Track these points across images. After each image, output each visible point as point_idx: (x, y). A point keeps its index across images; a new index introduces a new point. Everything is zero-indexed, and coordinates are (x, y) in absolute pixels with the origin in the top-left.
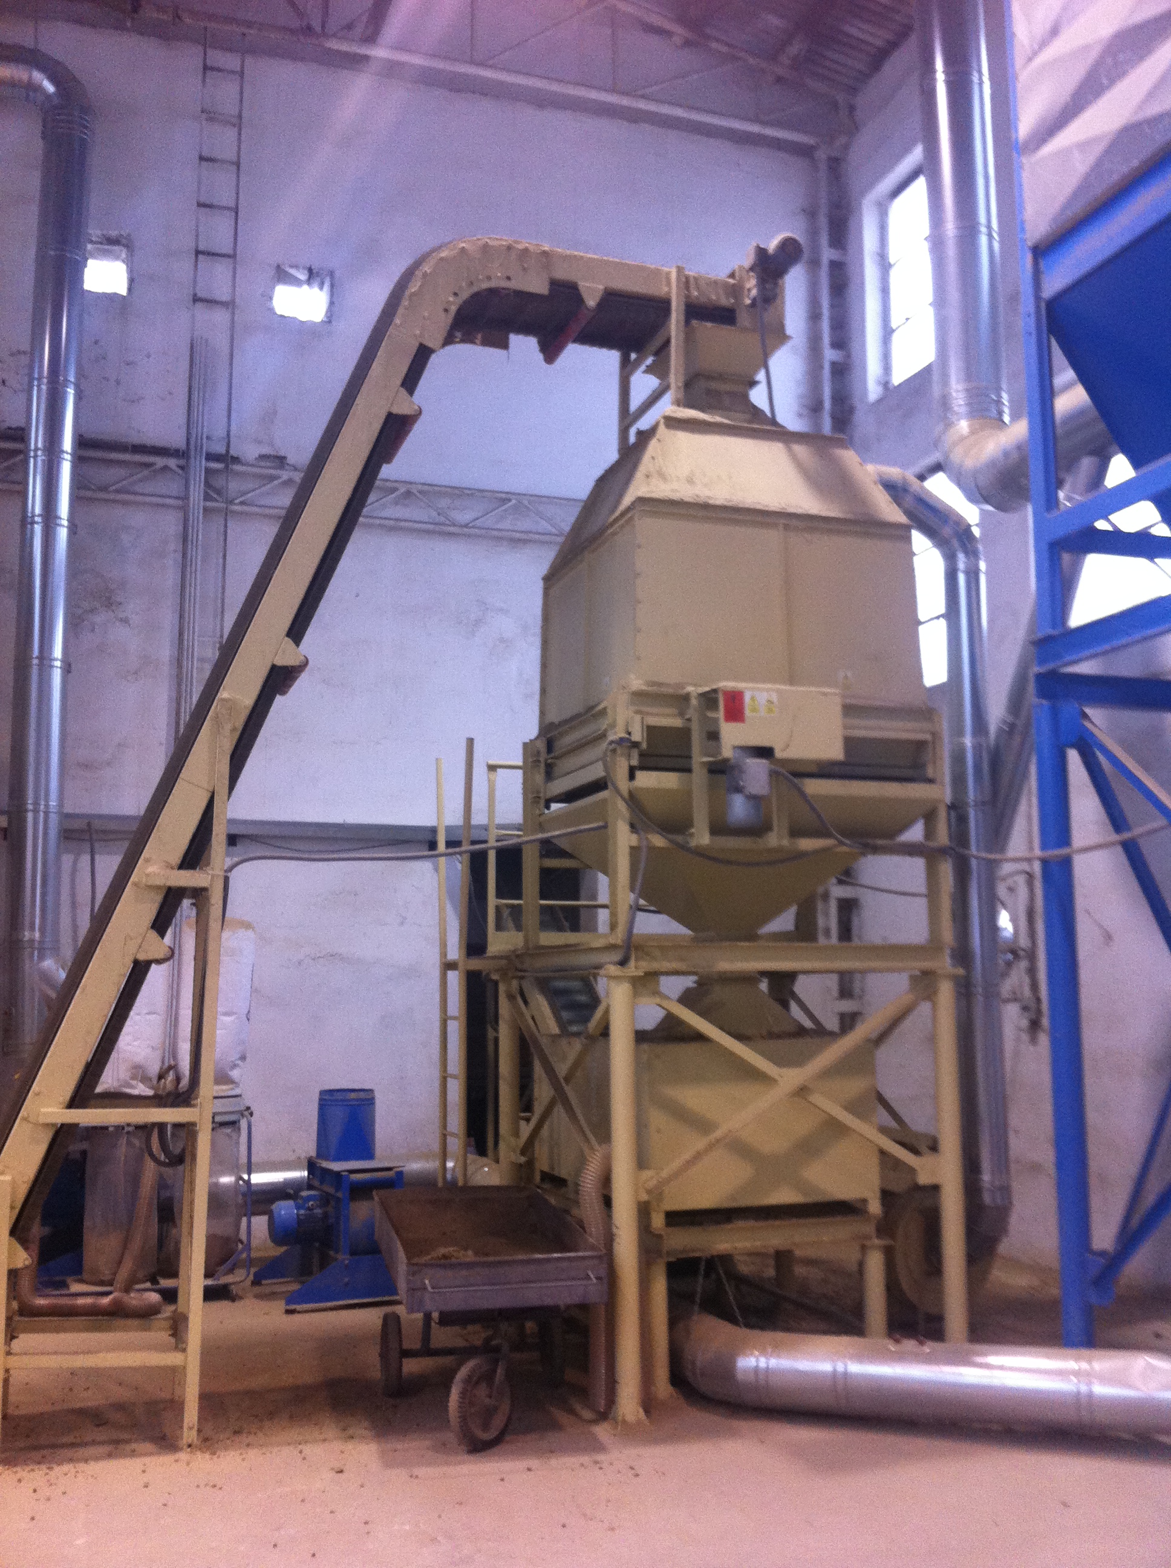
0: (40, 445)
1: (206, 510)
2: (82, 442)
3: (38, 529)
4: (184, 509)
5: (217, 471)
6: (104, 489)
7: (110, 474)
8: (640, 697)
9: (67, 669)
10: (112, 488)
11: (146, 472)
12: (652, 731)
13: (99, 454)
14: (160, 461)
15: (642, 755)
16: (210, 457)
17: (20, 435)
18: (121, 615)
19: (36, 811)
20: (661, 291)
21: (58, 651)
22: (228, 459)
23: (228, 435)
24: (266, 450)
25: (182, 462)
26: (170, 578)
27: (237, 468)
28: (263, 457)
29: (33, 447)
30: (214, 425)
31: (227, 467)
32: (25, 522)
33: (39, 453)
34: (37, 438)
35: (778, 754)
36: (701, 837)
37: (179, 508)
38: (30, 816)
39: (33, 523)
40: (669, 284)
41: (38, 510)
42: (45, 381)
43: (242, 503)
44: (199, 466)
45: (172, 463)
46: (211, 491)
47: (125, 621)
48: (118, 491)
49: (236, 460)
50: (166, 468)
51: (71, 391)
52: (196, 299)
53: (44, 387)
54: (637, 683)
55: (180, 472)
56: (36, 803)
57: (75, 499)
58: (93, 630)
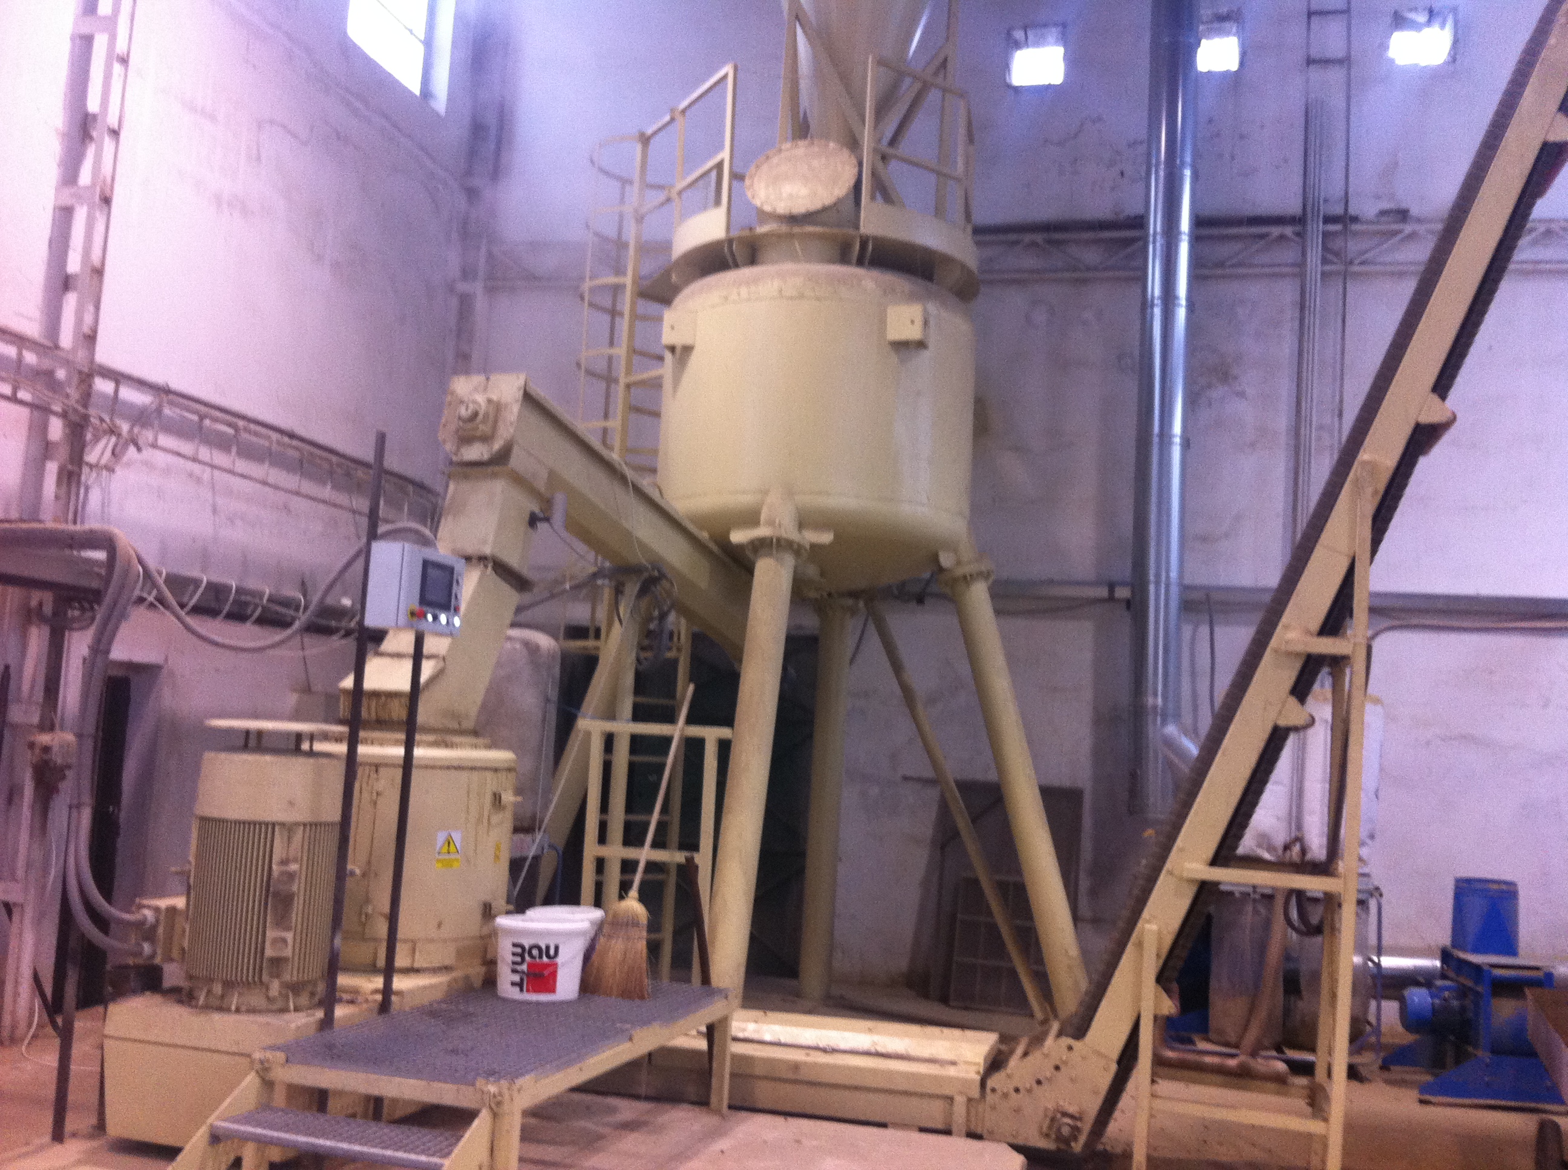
0: (1159, 229)
1: (1324, 274)
2: (1198, 222)
3: (1157, 311)
4: (1302, 276)
5: (1335, 234)
6: (1221, 264)
7: (1224, 250)
9: (1186, 444)
10: (1229, 263)
11: (1262, 242)
13: (1215, 231)
14: (1275, 231)
16: (1329, 220)
17: (1139, 222)
18: (1238, 388)
19: (1157, 583)
21: (1177, 428)
22: (1346, 219)
23: (1347, 193)
24: (1386, 205)
25: (1298, 228)
26: (1287, 348)
27: (1356, 227)
28: (1383, 213)
29: (1151, 231)
30: (1331, 186)
31: (1345, 227)
32: (1145, 306)
33: (1158, 238)
34: (1155, 223)
37: (1294, 275)
38: (1152, 588)
39: (1152, 306)
41: (1157, 292)
42: (1162, 166)
43: (1362, 263)
44: (1316, 229)
45: (1288, 231)
46: (1329, 254)
47: (1242, 395)
48: (1233, 266)
49: (1355, 219)
50: (1282, 237)
51: (1188, 173)
52: (1310, 61)
53: (1162, 173)
55: (1297, 239)
56: (1158, 575)
57: (1194, 278)
58: (1210, 404)
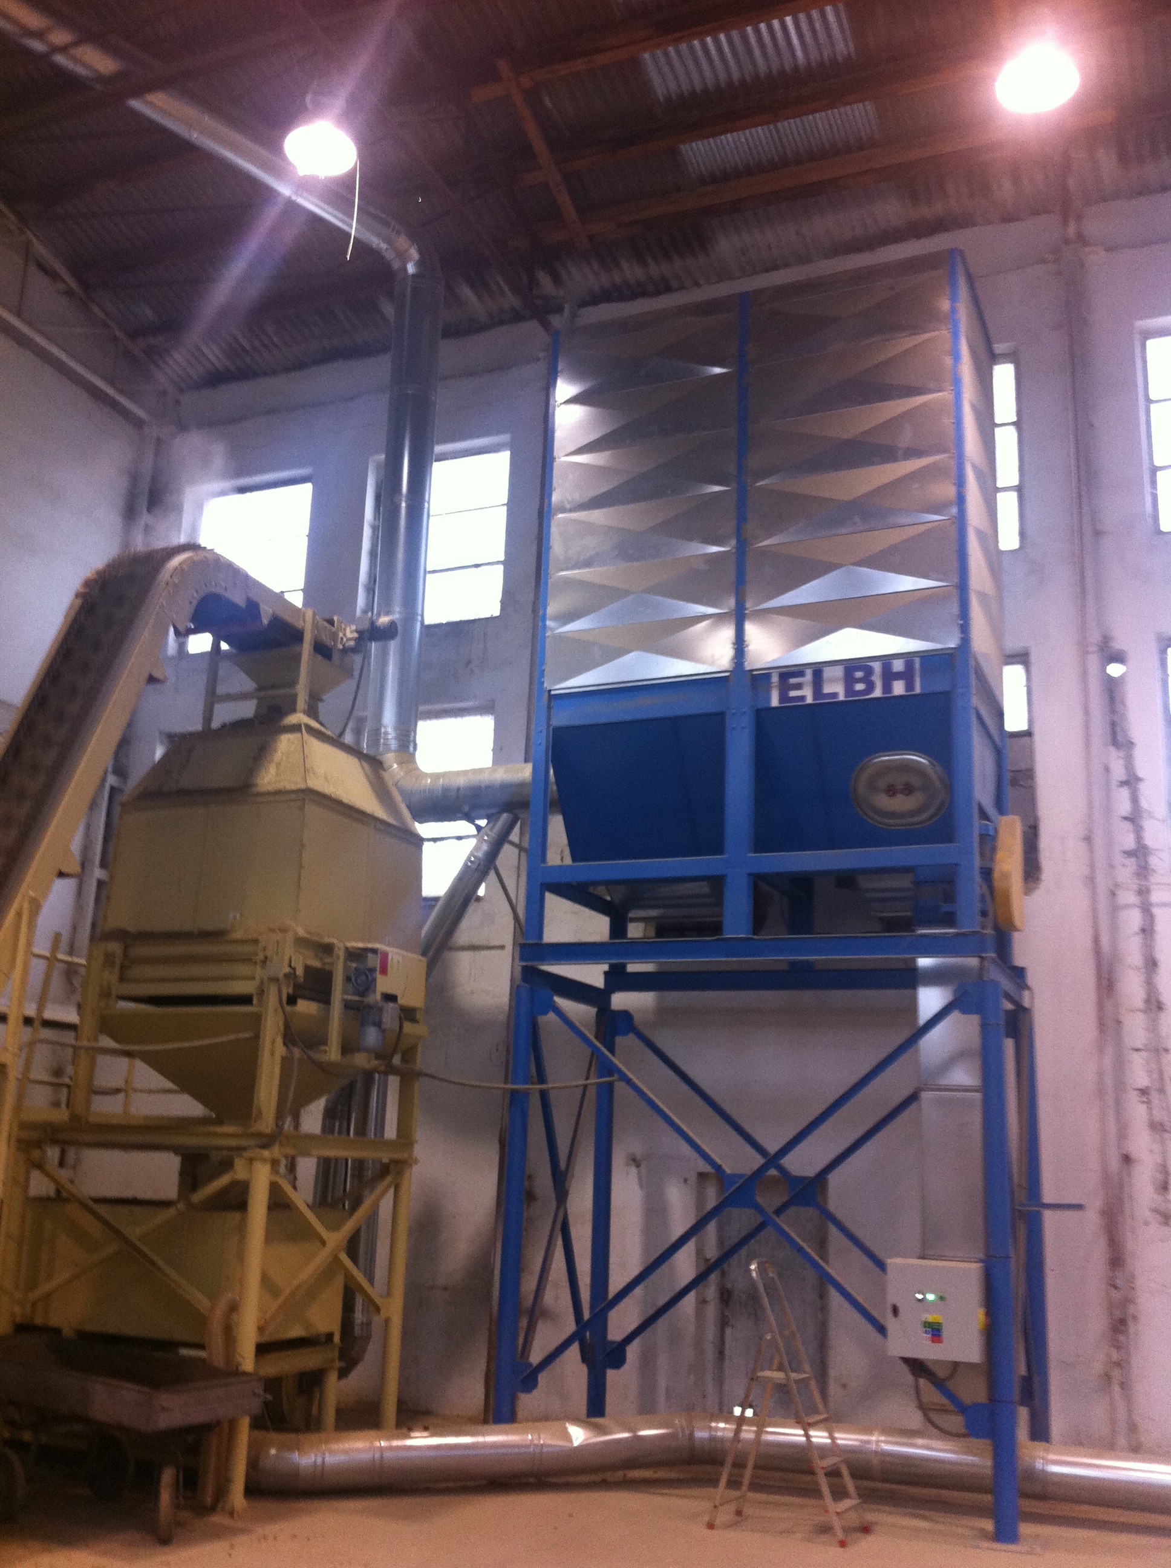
8: (301, 942)
12: (308, 969)
15: (296, 986)
20: (299, 624)
35: (400, 1001)
36: (333, 1053)
40: (304, 620)
54: (301, 932)
